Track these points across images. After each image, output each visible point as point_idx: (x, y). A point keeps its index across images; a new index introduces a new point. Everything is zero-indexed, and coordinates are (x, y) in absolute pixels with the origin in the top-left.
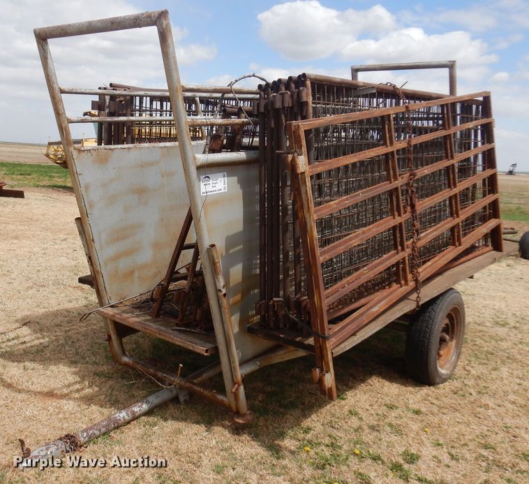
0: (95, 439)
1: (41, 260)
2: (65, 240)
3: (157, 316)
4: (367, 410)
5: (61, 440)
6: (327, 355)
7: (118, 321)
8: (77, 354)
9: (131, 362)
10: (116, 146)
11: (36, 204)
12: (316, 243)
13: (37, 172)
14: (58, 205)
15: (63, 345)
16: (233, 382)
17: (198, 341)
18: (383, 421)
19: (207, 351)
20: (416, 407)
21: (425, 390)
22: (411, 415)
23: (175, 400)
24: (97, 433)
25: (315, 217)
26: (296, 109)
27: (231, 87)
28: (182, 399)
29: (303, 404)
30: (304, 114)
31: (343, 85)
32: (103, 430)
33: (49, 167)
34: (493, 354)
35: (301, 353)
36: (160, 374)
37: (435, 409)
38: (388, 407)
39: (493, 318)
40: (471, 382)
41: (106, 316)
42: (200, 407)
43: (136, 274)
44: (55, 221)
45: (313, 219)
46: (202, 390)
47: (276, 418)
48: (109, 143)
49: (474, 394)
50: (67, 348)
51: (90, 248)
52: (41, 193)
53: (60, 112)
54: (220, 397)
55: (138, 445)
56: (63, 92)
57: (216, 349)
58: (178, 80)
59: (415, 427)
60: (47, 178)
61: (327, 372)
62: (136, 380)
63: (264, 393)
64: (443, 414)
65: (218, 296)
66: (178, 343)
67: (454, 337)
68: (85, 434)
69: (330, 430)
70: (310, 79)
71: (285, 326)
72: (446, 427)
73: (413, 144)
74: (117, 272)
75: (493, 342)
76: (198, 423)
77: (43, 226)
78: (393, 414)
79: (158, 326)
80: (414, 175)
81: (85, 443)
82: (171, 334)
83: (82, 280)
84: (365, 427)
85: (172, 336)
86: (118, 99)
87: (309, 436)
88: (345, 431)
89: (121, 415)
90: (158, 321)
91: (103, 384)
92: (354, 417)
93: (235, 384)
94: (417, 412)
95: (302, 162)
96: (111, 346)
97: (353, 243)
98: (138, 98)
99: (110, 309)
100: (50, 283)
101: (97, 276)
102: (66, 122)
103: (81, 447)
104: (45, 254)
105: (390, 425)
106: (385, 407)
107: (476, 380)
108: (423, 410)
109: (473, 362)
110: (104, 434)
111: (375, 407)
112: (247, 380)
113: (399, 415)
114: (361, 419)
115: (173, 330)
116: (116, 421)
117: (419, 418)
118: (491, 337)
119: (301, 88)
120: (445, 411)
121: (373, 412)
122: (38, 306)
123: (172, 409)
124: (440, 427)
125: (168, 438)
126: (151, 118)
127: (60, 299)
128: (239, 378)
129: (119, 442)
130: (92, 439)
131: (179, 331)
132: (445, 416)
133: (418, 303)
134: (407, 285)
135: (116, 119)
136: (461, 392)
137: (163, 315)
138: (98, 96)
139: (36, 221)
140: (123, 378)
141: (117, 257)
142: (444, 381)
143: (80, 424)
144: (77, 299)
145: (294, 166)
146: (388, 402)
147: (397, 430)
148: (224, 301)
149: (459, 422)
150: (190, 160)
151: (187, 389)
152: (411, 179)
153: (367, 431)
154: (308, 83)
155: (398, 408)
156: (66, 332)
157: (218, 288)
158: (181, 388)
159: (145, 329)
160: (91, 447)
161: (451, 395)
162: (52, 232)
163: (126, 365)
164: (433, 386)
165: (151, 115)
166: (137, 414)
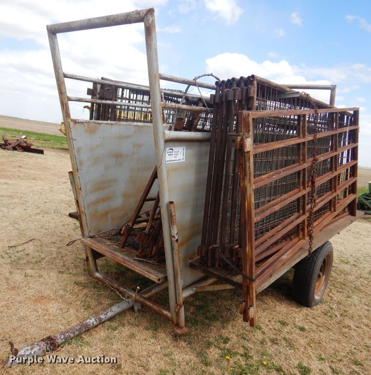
0: (70, 340)
1: (48, 195)
2: (65, 183)
3: (123, 247)
4: (267, 325)
5: (44, 341)
6: (253, 293)
7: (94, 249)
8: (64, 266)
9: (101, 277)
10: (102, 122)
11: (50, 159)
12: (253, 207)
13: (53, 140)
14: (64, 160)
15: (55, 258)
16: (177, 303)
17: (152, 271)
18: (280, 335)
19: (159, 280)
20: (300, 324)
21: (305, 310)
22: (298, 331)
23: (132, 309)
24: (72, 335)
25: (254, 187)
26: (244, 102)
27: (195, 81)
28: (136, 308)
29: (222, 317)
30: (250, 107)
31: (277, 89)
32: (77, 333)
33: (61, 137)
34: (344, 285)
35: (229, 287)
36: (121, 289)
37: (314, 327)
38: (281, 323)
39: (339, 257)
40: (334, 306)
41: (86, 244)
42: (149, 316)
43: (110, 215)
44: (61, 170)
45: (252, 188)
46: (152, 305)
47: (203, 328)
48: (98, 119)
49: (338, 316)
50: (58, 261)
51: (78, 195)
52: (55, 152)
53: (63, 92)
54: (165, 312)
55: (102, 347)
56: (65, 76)
57: (166, 278)
58: (157, 69)
59: (303, 342)
60: (59, 144)
61: (251, 306)
62: (104, 290)
63: (194, 306)
64: (320, 331)
65: (171, 240)
66: (137, 271)
67: (325, 273)
68: (63, 337)
69: (242, 341)
70: (257, 80)
71: (219, 266)
72: (324, 344)
73: (317, 137)
74: (96, 212)
75: (343, 275)
76: (147, 329)
77: (53, 172)
78: (286, 329)
79: (123, 256)
80: (316, 160)
81: (62, 344)
82: (133, 264)
83: (71, 215)
84: (267, 340)
85: (133, 266)
86: (106, 88)
87: (227, 346)
88: (254, 342)
89: (91, 321)
90: (123, 251)
91: (81, 291)
92: (258, 330)
93: (177, 305)
94: (302, 329)
95: (249, 143)
96: (88, 265)
97: (276, 208)
98: (121, 89)
99: (89, 239)
100: (52, 211)
101: (82, 215)
102: (67, 100)
103: (58, 346)
104: (51, 191)
105: (285, 339)
106: (279, 324)
107: (337, 304)
108: (306, 327)
109: (333, 290)
110: (77, 336)
111: (273, 323)
112: (186, 302)
113: (290, 330)
114: (263, 333)
115: (134, 260)
116: (87, 325)
117: (304, 334)
118: (341, 271)
119: (250, 86)
120: (321, 329)
121: (271, 327)
122: (42, 227)
123: (128, 317)
124: (320, 343)
125: (125, 342)
126: (129, 104)
127: (58, 223)
128: (181, 301)
129: (88, 344)
130: (67, 341)
131: (139, 261)
132: (322, 334)
133: (310, 252)
134: (305, 239)
135: (104, 102)
136: (329, 314)
137: (127, 246)
138: (92, 83)
139: (49, 169)
140: (95, 287)
141: (97, 202)
142: (317, 304)
143: (60, 326)
144: (68, 225)
145: (242, 145)
146: (281, 319)
147: (290, 344)
148: (176, 245)
149: (333, 340)
150: (160, 135)
151: (141, 302)
152: (314, 163)
153: (269, 344)
154: (255, 83)
155: (289, 324)
156: (58, 248)
157: (173, 235)
158: (136, 301)
159: (114, 257)
160: (67, 347)
161: (322, 316)
162: (58, 177)
163: (98, 278)
164: (310, 307)
165: (129, 102)
166: (103, 320)
